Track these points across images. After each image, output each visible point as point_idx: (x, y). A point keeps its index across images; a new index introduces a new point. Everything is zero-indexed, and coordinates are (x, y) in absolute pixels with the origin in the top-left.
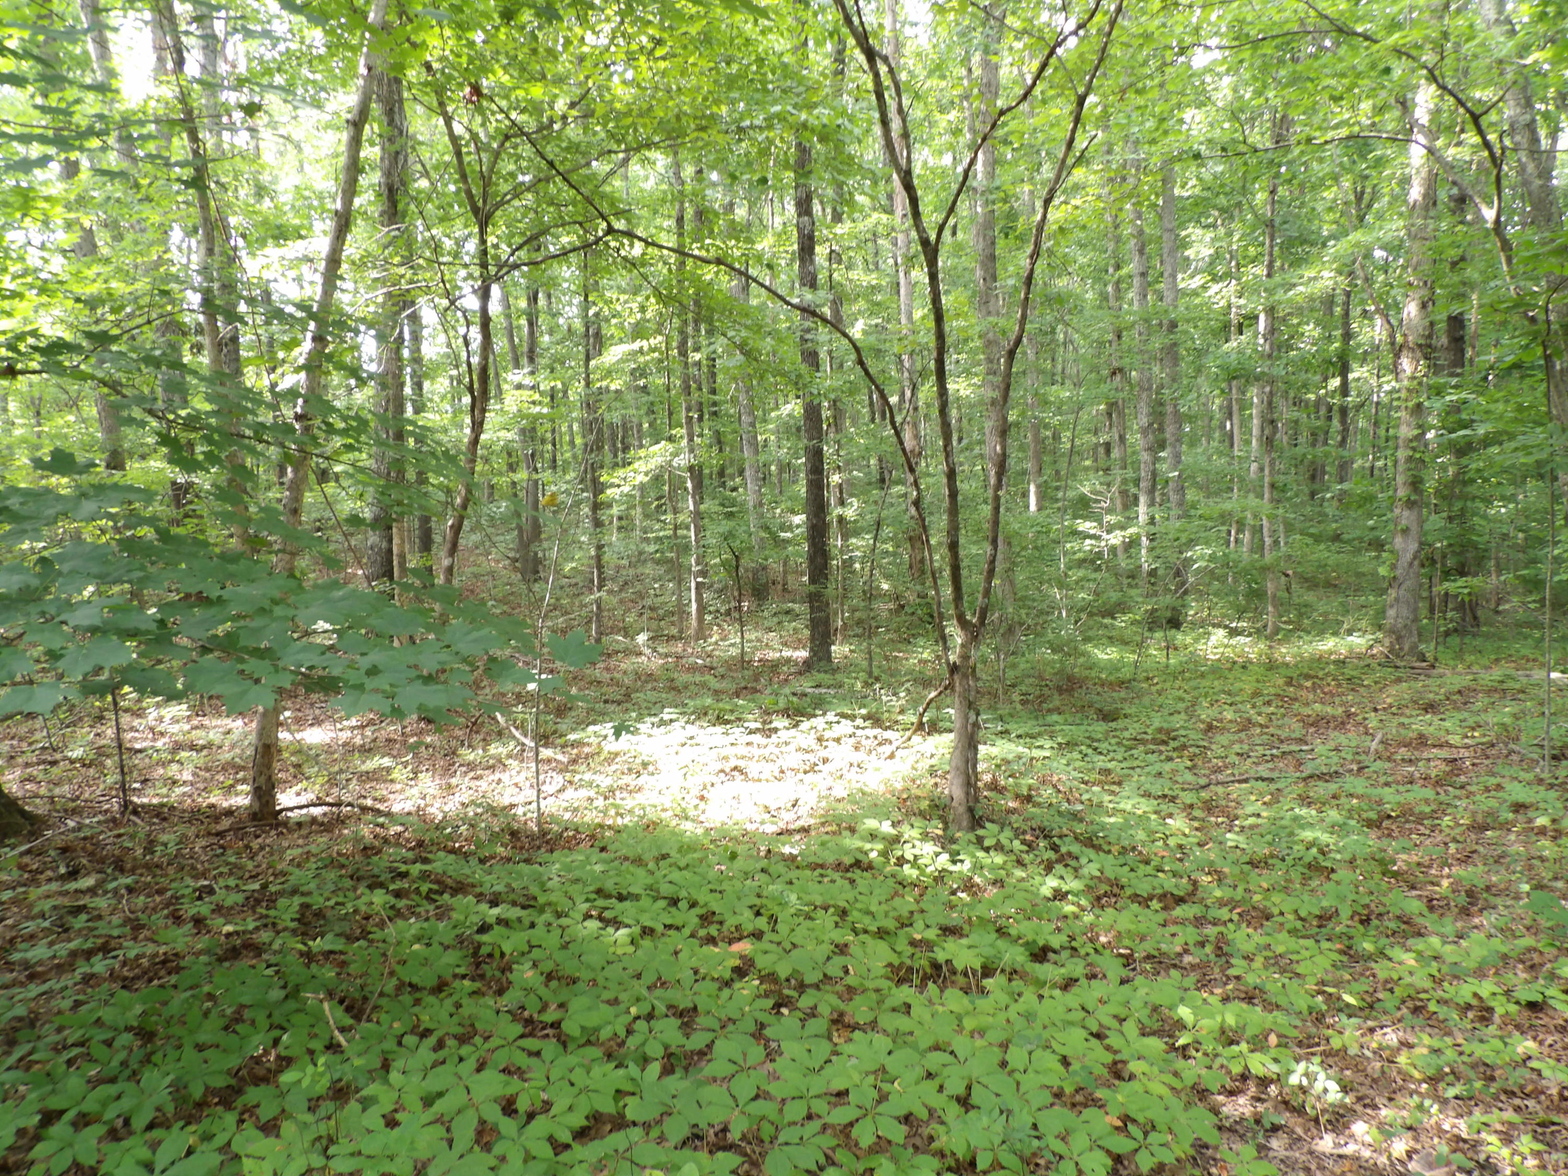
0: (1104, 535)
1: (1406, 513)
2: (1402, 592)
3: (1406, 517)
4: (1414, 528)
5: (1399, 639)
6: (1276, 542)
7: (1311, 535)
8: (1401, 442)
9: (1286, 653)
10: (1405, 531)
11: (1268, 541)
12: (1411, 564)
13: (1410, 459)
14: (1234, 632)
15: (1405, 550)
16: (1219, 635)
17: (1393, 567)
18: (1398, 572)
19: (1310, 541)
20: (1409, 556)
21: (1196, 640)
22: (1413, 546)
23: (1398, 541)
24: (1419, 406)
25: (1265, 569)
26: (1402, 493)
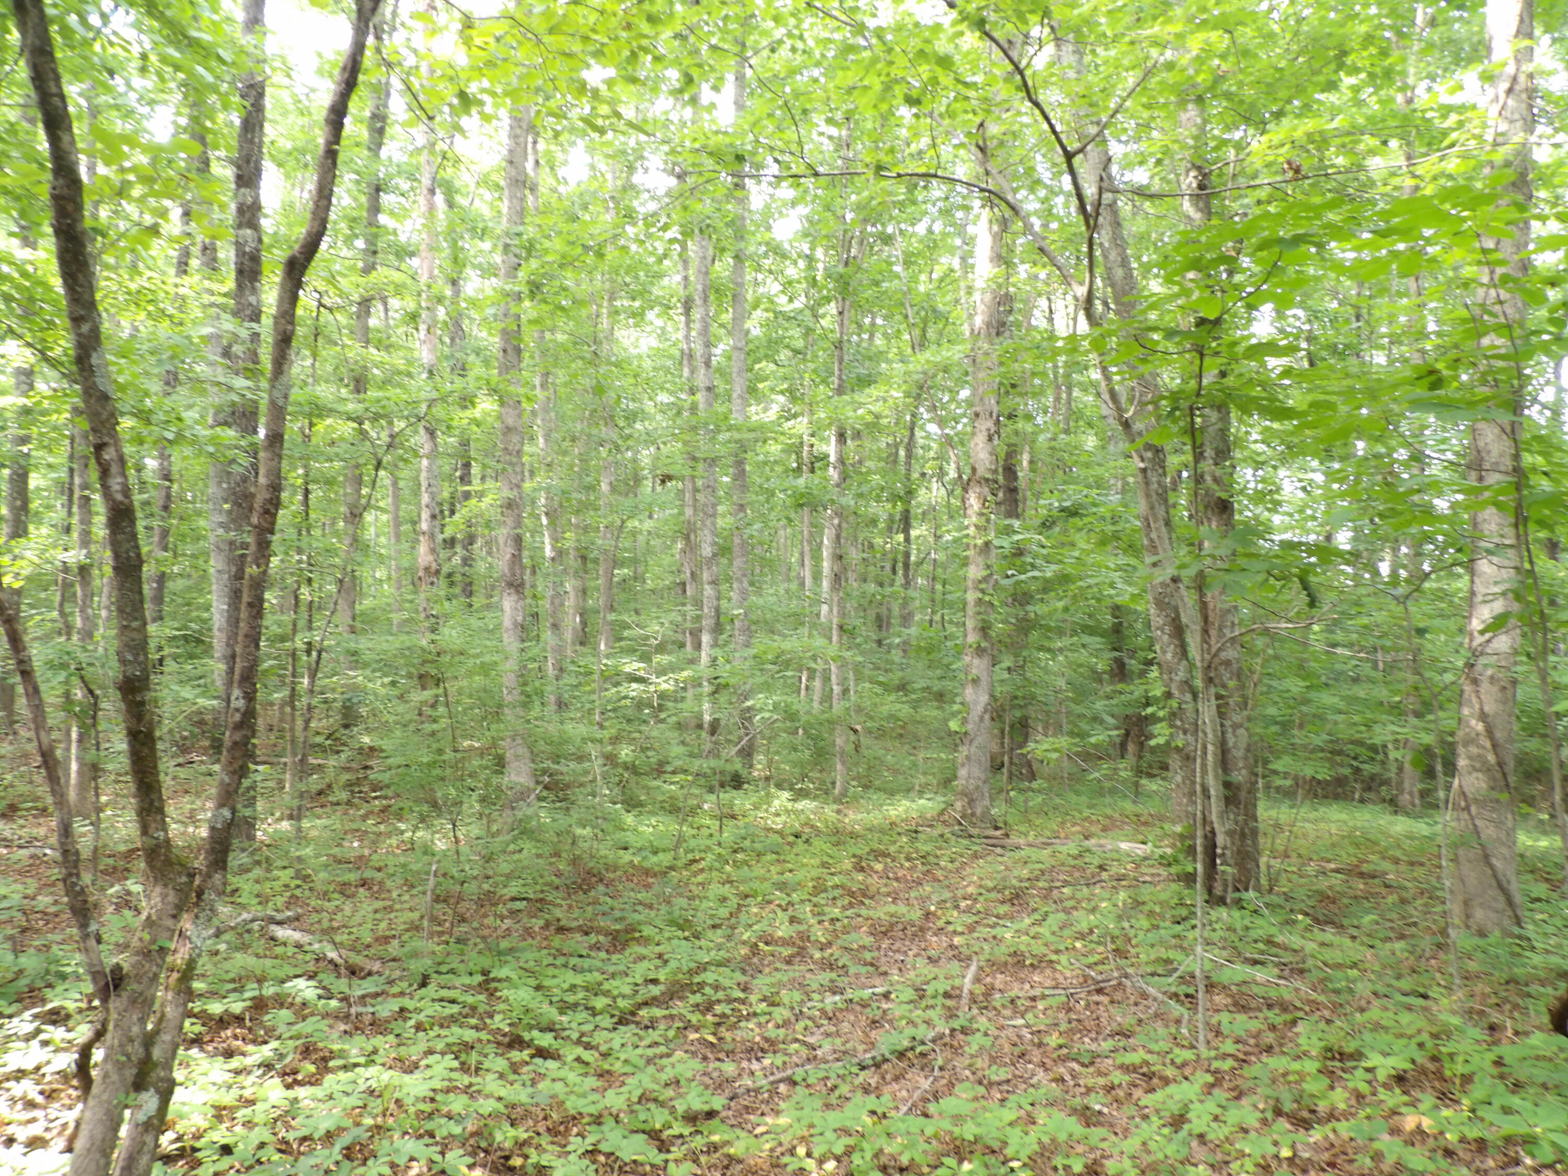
0: (653, 678)
1: (976, 661)
2: (973, 749)
3: (978, 666)
4: (984, 678)
5: (971, 802)
6: (845, 691)
7: (880, 684)
8: (970, 583)
9: (854, 818)
10: (976, 681)
11: (837, 689)
12: (982, 719)
13: (979, 602)
14: (801, 794)
15: (976, 703)
16: (782, 799)
17: (964, 721)
18: (970, 727)
19: (879, 690)
20: (980, 709)
21: (756, 807)
22: (984, 699)
23: (969, 691)
24: (987, 544)
25: (832, 723)
26: (972, 638)
